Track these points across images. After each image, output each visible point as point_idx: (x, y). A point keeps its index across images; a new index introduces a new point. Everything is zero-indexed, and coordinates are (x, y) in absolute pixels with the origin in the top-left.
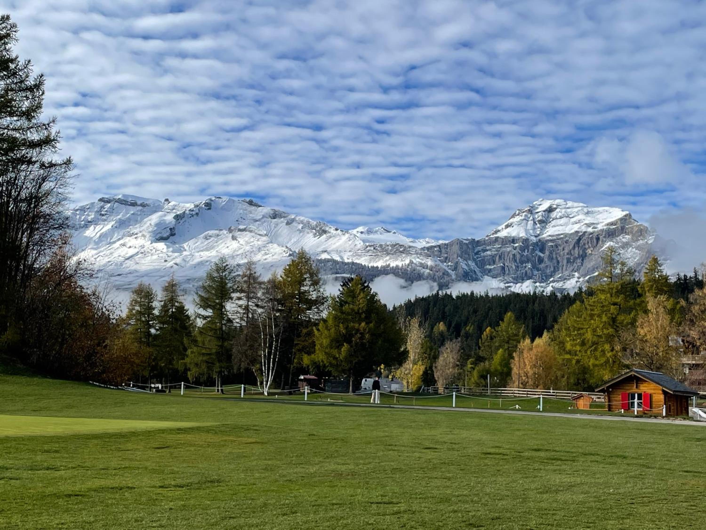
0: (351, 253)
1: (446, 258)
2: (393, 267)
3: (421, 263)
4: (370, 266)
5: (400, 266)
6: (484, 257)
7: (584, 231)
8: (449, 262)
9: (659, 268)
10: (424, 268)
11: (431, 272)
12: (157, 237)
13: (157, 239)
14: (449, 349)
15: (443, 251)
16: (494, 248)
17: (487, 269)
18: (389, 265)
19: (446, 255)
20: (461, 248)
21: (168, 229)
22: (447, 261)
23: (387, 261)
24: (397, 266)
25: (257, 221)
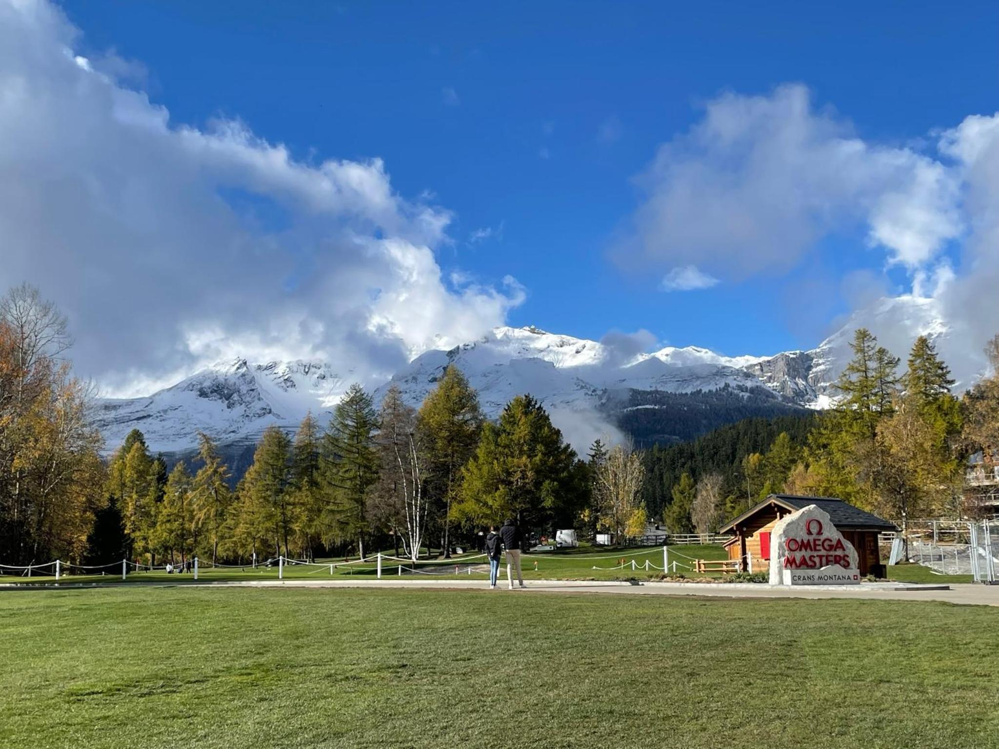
0: (654, 380)
1: (770, 377)
2: (705, 392)
3: (738, 386)
4: (677, 393)
5: (714, 390)
6: (816, 372)
7: (938, 332)
8: (774, 381)
9: (929, 352)
10: (742, 391)
11: (752, 395)
12: (430, 379)
13: (430, 381)
14: (709, 485)
15: (765, 369)
16: (829, 361)
17: (822, 387)
18: (701, 390)
19: (769, 374)
20: (788, 364)
21: (441, 368)
22: (772, 381)
23: (698, 386)
24: (710, 391)
25: (542, 351)
